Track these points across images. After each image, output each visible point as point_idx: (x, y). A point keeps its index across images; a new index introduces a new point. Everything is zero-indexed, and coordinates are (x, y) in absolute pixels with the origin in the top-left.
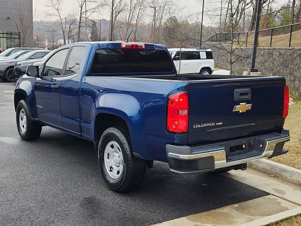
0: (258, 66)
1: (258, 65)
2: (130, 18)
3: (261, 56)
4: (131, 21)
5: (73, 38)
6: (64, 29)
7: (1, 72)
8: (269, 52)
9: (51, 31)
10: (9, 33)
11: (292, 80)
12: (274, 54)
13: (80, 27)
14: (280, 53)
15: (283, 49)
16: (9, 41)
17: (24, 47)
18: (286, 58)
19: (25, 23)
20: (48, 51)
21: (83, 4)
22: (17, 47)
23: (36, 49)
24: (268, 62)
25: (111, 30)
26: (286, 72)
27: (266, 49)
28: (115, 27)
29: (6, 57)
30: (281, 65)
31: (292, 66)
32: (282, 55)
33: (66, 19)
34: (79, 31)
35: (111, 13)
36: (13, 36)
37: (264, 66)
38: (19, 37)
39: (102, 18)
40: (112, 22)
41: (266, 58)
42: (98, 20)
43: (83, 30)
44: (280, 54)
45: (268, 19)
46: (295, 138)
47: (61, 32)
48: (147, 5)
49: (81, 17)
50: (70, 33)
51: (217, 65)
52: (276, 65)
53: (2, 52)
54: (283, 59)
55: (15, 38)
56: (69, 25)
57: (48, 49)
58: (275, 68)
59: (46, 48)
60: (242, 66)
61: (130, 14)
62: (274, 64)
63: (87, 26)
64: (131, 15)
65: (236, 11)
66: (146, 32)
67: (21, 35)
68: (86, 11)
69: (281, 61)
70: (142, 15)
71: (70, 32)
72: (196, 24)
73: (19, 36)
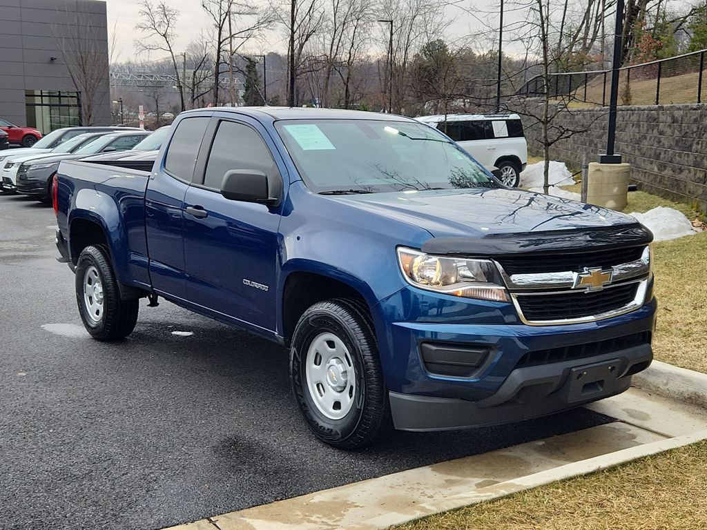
0: (626, 149)
1: (627, 147)
2: (335, 47)
3: (633, 126)
4: (336, 54)
5: (203, 101)
6: (181, 80)
7: (41, 184)
8: (650, 116)
9: (150, 84)
10: (55, 95)
11: (699, 178)
12: (661, 120)
13: (217, 74)
14: (673, 117)
15: (679, 109)
16: (55, 111)
17: (90, 126)
18: (686, 128)
19: (90, 71)
20: (145, 132)
21: (224, 20)
22: (75, 125)
23: (117, 130)
24: (648, 139)
25: (290, 78)
26: (687, 161)
27: (644, 110)
28: (299, 72)
29: (50, 150)
30: (677, 145)
31: (700, 146)
32: (677, 122)
33: (184, 56)
34: (217, 83)
35: (289, 39)
36: (64, 101)
37: (639, 150)
38: (78, 102)
39: (269, 52)
40: (292, 59)
41: (644, 129)
42: (261, 56)
43: (225, 80)
44: (674, 120)
45: (658, 39)
46: (687, 304)
47: (175, 87)
48: (372, 16)
49: (219, 52)
50: (196, 90)
51: (538, 151)
52: (666, 146)
53: (41, 138)
54: (680, 131)
55: (69, 106)
56: (193, 71)
57: (146, 128)
58: (662, 153)
59: (142, 126)
60: (592, 151)
61: (333, 39)
62: (661, 144)
63: (235, 71)
64: (336, 41)
65: (583, 22)
66: (373, 80)
67: (84, 98)
68: (232, 36)
69: (675, 135)
70: (363, 41)
71: (194, 85)
72: (490, 55)
73: (79, 99)
